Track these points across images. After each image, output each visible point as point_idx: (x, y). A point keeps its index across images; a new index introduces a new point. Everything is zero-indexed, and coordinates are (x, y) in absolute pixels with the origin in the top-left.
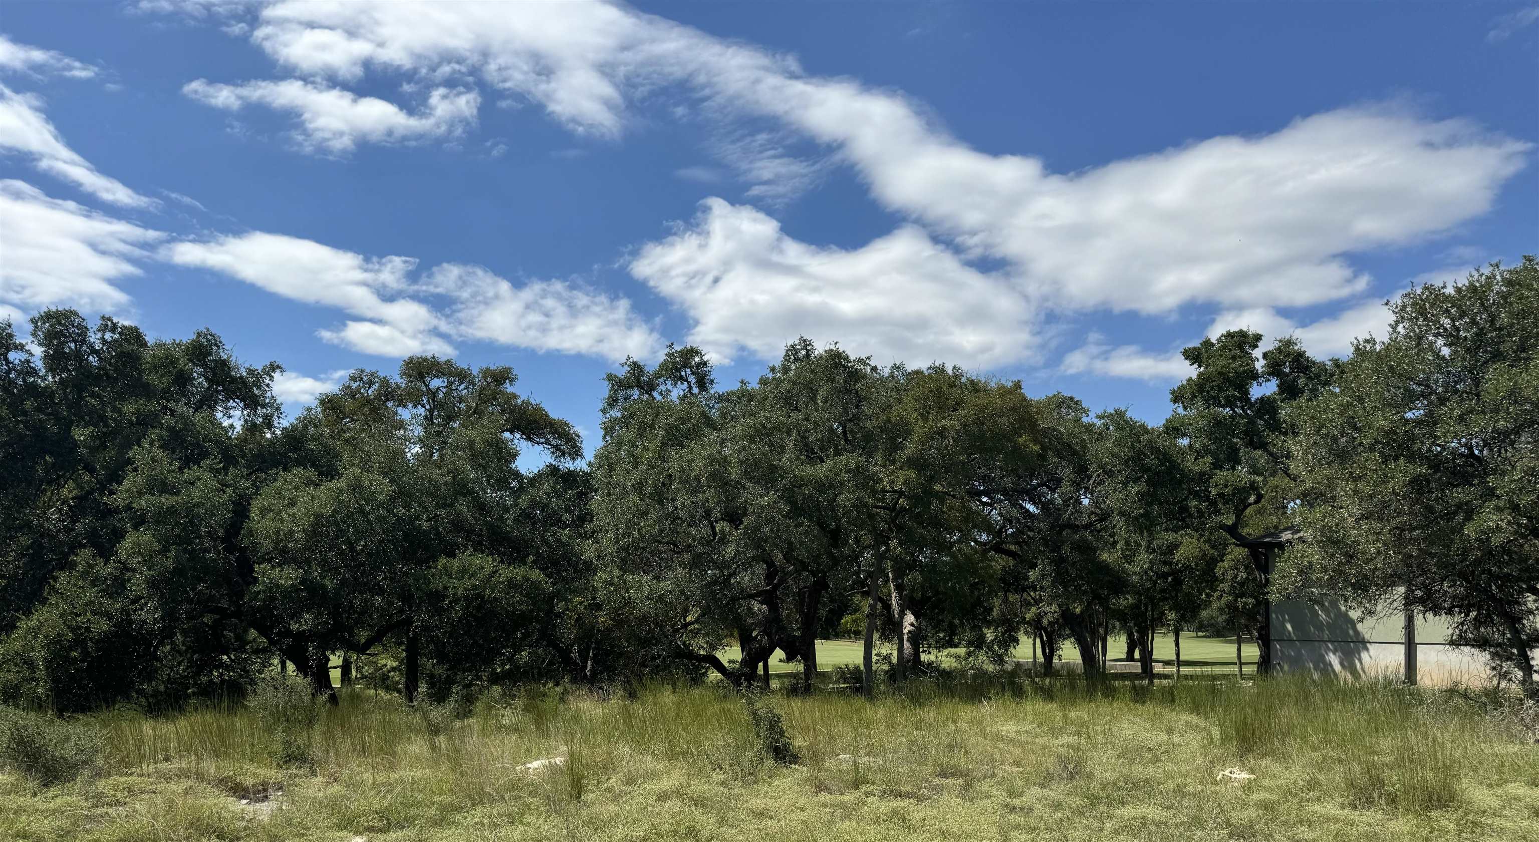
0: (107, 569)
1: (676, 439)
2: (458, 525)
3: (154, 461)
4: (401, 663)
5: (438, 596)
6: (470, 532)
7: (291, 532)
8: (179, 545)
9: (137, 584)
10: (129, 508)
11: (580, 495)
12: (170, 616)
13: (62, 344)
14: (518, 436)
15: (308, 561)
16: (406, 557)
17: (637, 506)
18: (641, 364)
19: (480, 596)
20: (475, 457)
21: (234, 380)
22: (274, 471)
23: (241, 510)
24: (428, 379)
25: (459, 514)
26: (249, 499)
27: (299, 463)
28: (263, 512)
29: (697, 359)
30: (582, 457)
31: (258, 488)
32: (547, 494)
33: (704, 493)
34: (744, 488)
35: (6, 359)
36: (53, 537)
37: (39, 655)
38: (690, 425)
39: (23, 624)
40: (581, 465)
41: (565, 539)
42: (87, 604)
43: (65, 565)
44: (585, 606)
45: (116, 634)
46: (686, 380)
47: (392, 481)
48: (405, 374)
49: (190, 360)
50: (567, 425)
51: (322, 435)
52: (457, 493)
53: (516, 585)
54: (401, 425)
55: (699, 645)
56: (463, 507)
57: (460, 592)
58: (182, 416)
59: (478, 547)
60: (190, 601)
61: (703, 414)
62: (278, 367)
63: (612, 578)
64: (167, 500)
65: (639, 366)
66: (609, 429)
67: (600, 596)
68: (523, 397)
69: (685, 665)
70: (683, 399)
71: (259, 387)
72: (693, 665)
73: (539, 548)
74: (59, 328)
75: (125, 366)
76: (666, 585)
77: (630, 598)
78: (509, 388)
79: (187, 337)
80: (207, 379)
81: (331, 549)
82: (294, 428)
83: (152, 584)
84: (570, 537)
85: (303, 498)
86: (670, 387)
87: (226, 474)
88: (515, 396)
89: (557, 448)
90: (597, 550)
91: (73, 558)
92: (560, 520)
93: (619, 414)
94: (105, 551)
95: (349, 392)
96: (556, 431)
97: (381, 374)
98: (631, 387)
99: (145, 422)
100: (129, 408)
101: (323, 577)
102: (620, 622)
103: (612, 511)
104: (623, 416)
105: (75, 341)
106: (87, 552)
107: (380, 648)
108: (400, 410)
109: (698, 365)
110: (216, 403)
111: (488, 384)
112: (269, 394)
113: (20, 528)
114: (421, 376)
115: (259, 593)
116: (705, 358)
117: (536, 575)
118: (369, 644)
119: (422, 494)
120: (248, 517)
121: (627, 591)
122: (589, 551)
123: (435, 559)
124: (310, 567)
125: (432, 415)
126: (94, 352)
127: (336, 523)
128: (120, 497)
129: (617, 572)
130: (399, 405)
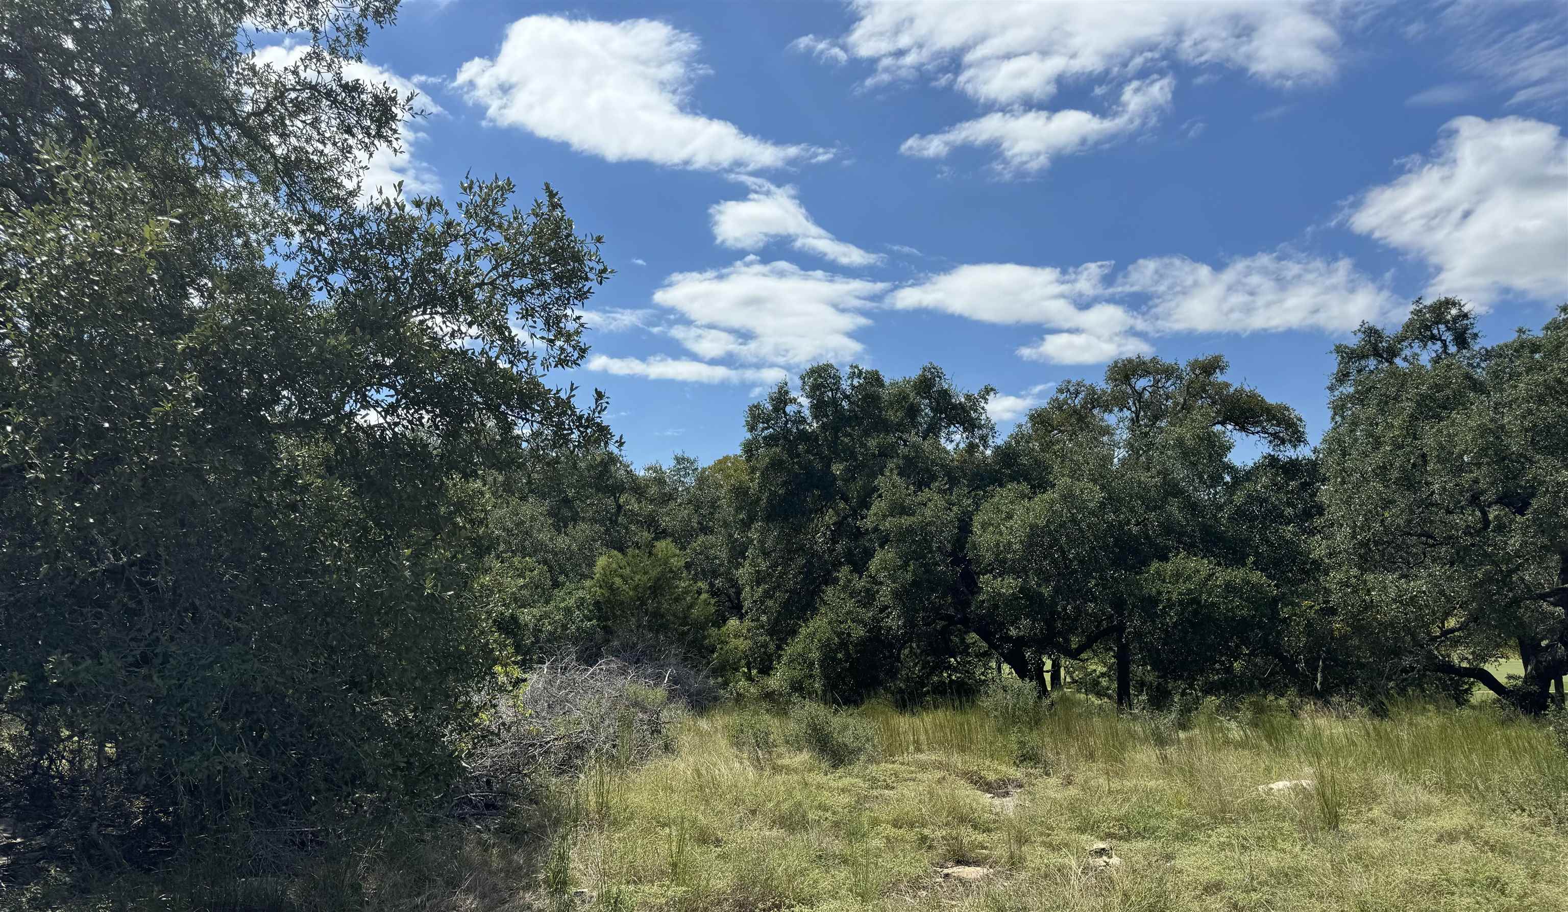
0: (860, 583)
1: (1430, 410)
2: (1168, 528)
3: (894, 487)
4: (1110, 669)
5: (1153, 601)
6: (1182, 534)
7: (1010, 543)
8: (916, 560)
9: (885, 595)
10: (876, 529)
11: (1304, 486)
12: (910, 623)
13: (822, 394)
14: (1230, 427)
15: (1025, 570)
16: (1117, 563)
17: (1379, 494)
18: (1379, 327)
19: (1196, 601)
20: (1186, 454)
21: (954, 407)
22: (991, 487)
23: (965, 526)
24: (1133, 381)
25: (1170, 515)
26: (970, 515)
27: (1012, 479)
28: (984, 526)
29: (1454, 312)
30: (1306, 443)
31: (978, 505)
32: (1265, 487)
33: (1471, 472)
34: (1531, 462)
35: (784, 412)
36: (820, 558)
37: (815, 655)
38: (1448, 392)
39: (803, 631)
40: (1304, 452)
41: (1288, 536)
42: (847, 613)
43: (830, 580)
44: (1317, 611)
45: (870, 639)
46: (1440, 339)
47: (1103, 488)
48: (1110, 379)
49: (918, 394)
50: (1287, 409)
51: (1033, 450)
52: (1167, 494)
53: (1235, 588)
54: (1107, 431)
55: (1459, 657)
56: (1174, 508)
57: (1174, 596)
58: (914, 446)
59: (1191, 549)
60: (925, 609)
61: (1468, 377)
62: (992, 389)
63: (1348, 578)
64: (906, 521)
65: (1376, 331)
66: (1338, 408)
67: (1334, 599)
68: (1235, 385)
69: (1440, 679)
70: (1436, 360)
71: (975, 411)
72: (1451, 679)
73: (1257, 547)
74: (820, 380)
75: (869, 406)
76: (1419, 585)
77: (1372, 601)
78: (1219, 377)
79: (914, 374)
80: (932, 409)
81: (1045, 558)
82: (1008, 445)
83: (896, 594)
84: (1295, 534)
85: (1019, 511)
86: (1418, 351)
87: (951, 494)
88: (1227, 385)
89: (1275, 435)
90: (1328, 547)
91: (835, 574)
92: (1281, 515)
93: (1351, 390)
94: (859, 567)
95: (1058, 406)
96: (1274, 417)
97: (1087, 383)
98: (1364, 356)
99: (886, 453)
100: (872, 443)
101: (1039, 585)
102: (1358, 627)
103: (1348, 502)
104: (1357, 392)
105: (832, 390)
106: (846, 569)
107: (1091, 655)
108: (1106, 416)
109: (1455, 319)
110: (940, 430)
111: (1197, 376)
112: (983, 417)
113: (797, 550)
114: (1127, 379)
115: (983, 601)
116: (1466, 309)
117: (1257, 577)
118: (1081, 649)
119: (1132, 497)
120: (971, 532)
121: (1368, 592)
122: (1318, 548)
123: (1145, 562)
124: (1027, 576)
125: (1137, 417)
126: (847, 397)
127: (1050, 533)
128: (868, 523)
129: (1354, 571)
130: (1105, 411)
